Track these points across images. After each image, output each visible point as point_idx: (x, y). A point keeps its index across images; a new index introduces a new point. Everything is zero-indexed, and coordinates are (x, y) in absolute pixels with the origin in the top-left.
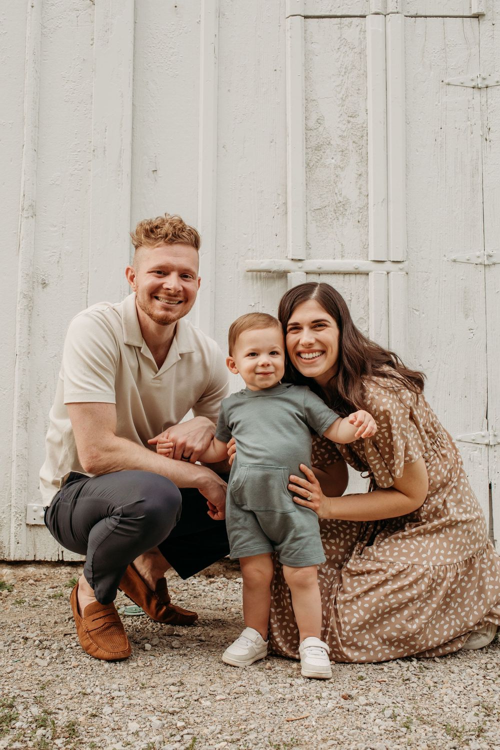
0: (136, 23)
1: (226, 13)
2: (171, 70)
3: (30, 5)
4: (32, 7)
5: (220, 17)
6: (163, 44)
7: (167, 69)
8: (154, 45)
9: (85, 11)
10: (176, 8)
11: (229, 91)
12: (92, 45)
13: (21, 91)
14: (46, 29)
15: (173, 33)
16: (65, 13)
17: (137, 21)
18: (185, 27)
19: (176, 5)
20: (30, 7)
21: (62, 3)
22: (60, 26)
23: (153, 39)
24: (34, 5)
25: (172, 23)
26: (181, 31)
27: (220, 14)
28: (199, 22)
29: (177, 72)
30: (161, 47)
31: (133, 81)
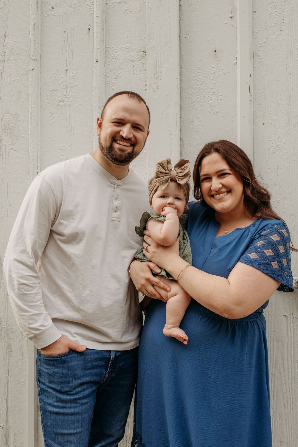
0: (182, 68)
1: (259, 54)
2: (212, 108)
3: (95, 60)
4: (97, 62)
5: (254, 57)
6: (205, 85)
7: (209, 107)
8: (197, 87)
9: (140, 62)
10: (216, 53)
11: (263, 124)
12: (146, 90)
13: (91, 132)
14: (109, 79)
15: (213, 75)
16: (124, 64)
17: (182, 66)
18: (224, 69)
19: (216, 50)
20: (95, 62)
21: (121, 56)
22: (119, 76)
23: (197, 81)
24: (98, 60)
25: (213, 66)
26: (220, 73)
27: (254, 55)
28: (235, 64)
29: (217, 110)
30: (203, 88)
31: (180, 119)
